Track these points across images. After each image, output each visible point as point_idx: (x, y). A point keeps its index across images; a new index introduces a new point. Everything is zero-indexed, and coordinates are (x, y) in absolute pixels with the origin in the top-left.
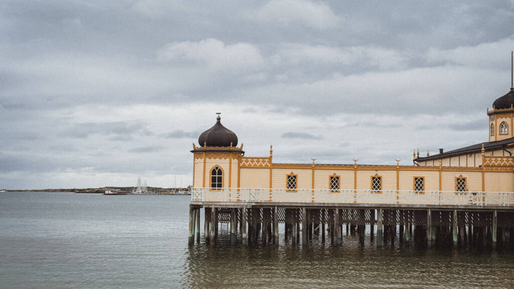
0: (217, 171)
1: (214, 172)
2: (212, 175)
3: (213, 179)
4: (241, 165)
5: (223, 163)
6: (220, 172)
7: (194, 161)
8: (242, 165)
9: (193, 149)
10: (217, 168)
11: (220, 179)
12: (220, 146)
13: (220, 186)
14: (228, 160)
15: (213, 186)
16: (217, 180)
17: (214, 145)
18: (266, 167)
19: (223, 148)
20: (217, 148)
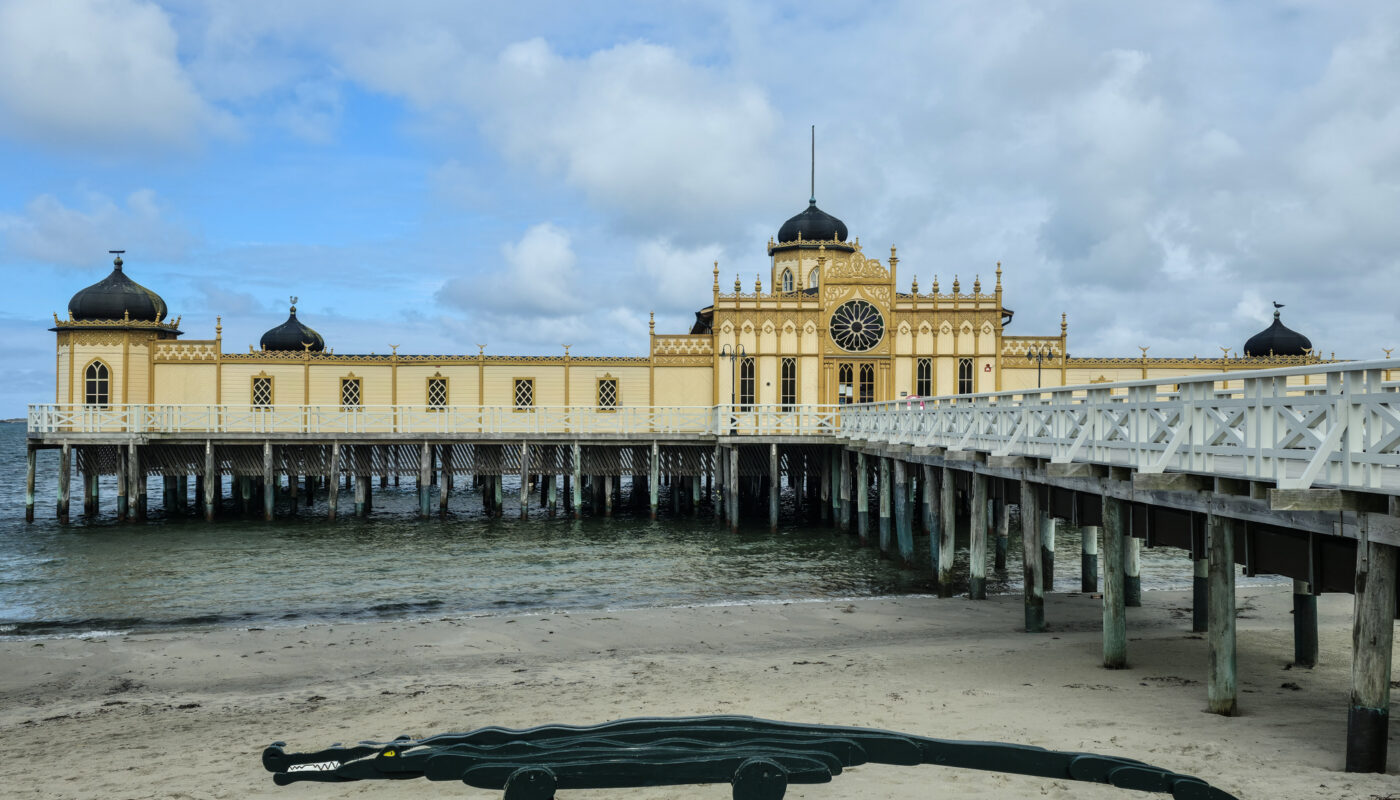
0: (97, 370)
1: (91, 372)
2: (88, 377)
3: (91, 387)
4: (156, 356)
5: (111, 353)
6: (104, 372)
7: (58, 349)
8: (159, 359)
9: (55, 326)
10: (97, 364)
11: (104, 387)
12: (103, 317)
13: (103, 400)
14: (120, 348)
15: (91, 400)
16: (97, 386)
17: (92, 316)
18: (209, 362)
19: (110, 323)
20: (98, 323)
